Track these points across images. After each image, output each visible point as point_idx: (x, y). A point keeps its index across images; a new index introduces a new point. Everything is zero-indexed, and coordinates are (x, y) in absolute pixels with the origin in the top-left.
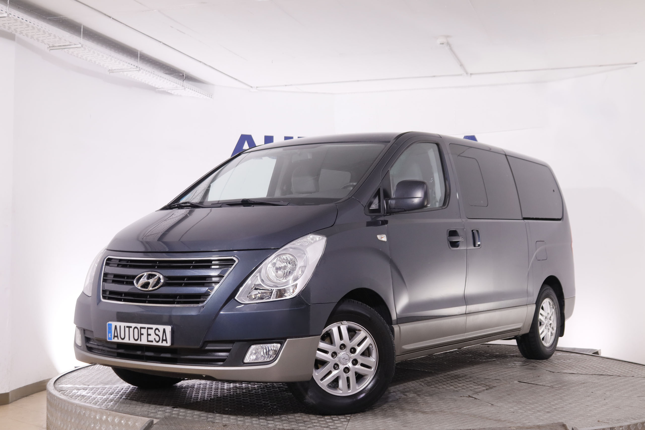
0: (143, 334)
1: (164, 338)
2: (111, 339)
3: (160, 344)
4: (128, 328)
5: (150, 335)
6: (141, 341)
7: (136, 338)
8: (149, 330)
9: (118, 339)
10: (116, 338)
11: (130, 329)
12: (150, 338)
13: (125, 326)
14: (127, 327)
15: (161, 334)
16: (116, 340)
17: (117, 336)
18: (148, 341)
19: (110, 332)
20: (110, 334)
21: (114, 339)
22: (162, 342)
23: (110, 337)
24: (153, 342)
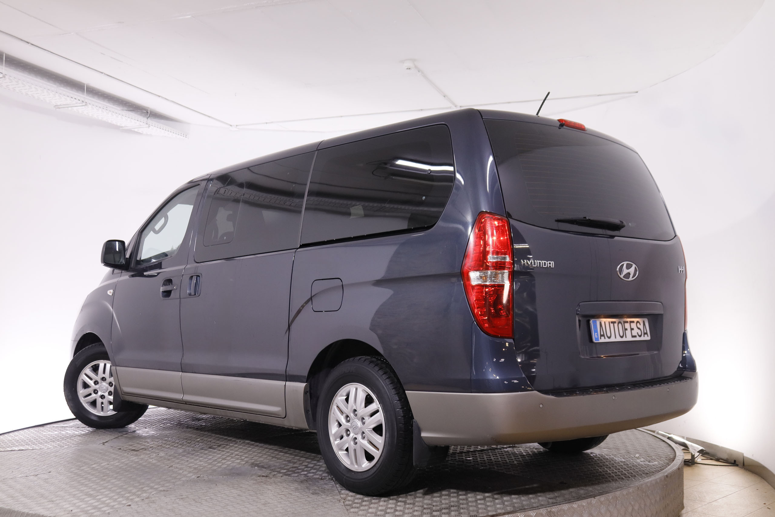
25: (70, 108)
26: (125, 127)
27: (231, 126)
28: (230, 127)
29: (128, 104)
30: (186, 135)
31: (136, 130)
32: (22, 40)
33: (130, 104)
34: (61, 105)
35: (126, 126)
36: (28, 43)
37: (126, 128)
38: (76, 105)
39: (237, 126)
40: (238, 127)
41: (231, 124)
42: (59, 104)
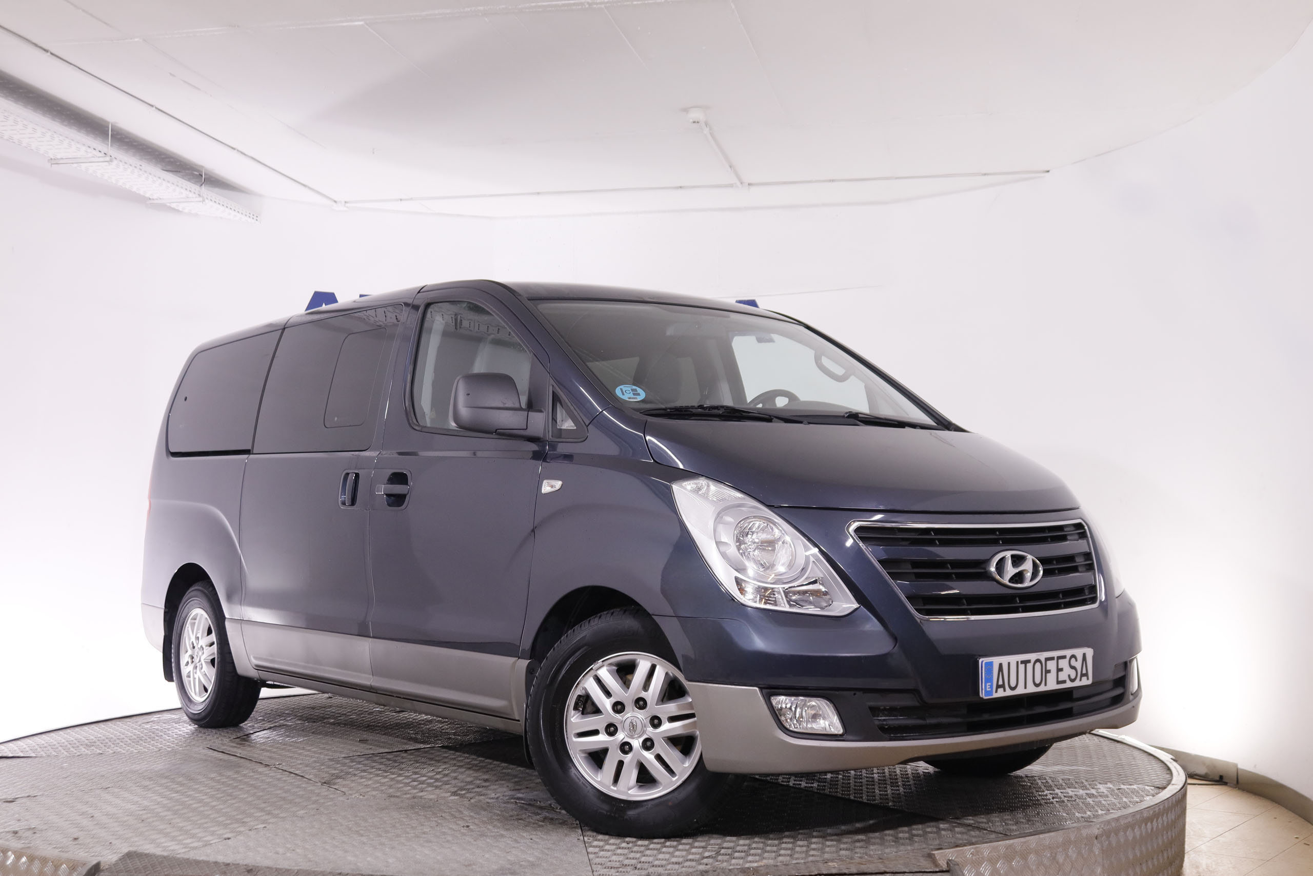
0: (1049, 671)
1: (1084, 672)
2: (990, 693)
3: (1077, 683)
4: (1024, 665)
5: (1061, 670)
6: (1046, 685)
7: (1038, 681)
8: (1060, 661)
9: (1005, 691)
10: (1000, 690)
11: (1028, 665)
12: (1063, 676)
13: (1017, 662)
14: (1022, 662)
15: (1078, 664)
16: (1001, 693)
17: (1003, 686)
18: (1058, 682)
19: (989, 680)
20: (990, 684)
21: (996, 692)
22: (1080, 680)
23: (990, 689)
24: (1067, 681)
25: (75, 165)
26: (157, 199)
27: (335, 202)
28: (334, 204)
29: (168, 160)
30: (257, 217)
31: (174, 206)
32: (36, 45)
33: (172, 160)
34: (62, 159)
35: (160, 199)
36: (46, 51)
37: (159, 202)
38: (93, 160)
39: (346, 202)
40: (347, 205)
41: (336, 199)
42: (59, 156)
